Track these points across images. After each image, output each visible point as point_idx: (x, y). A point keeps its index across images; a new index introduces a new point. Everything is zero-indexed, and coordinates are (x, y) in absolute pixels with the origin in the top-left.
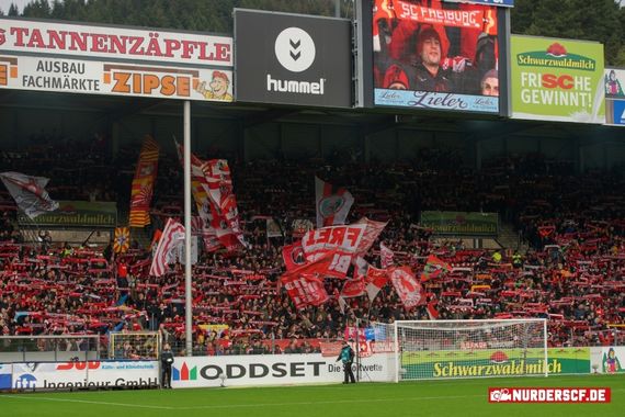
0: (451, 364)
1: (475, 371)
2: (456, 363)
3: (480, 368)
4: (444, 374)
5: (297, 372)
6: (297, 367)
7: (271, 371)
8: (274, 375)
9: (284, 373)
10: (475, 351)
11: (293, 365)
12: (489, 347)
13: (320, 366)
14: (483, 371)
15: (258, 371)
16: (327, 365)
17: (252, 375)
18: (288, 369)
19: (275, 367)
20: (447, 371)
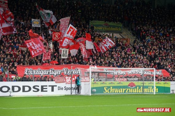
0: (111, 87)
1: (121, 91)
2: (114, 87)
3: (124, 90)
4: (108, 92)
5: (44, 90)
6: (44, 87)
7: (32, 89)
8: (34, 91)
9: (38, 90)
10: (121, 82)
11: (42, 87)
12: (128, 80)
13: (54, 87)
14: (125, 91)
15: (27, 89)
16: (57, 87)
17: (24, 91)
18: (40, 88)
19: (34, 87)
20: (109, 91)
